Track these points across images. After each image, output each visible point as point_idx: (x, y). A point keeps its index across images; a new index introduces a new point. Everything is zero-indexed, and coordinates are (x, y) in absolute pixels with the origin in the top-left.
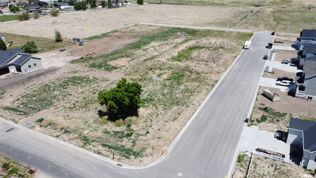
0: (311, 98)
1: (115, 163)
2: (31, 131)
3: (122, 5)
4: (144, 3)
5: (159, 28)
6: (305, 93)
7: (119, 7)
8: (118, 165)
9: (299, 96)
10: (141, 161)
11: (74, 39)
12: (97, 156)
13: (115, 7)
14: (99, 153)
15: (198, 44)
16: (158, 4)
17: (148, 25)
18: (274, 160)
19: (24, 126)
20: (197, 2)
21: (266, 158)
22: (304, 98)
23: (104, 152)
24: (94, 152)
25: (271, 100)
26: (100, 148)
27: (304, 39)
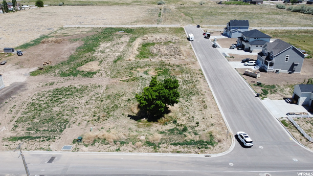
0: (278, 71)
1: (202, 156)
2: (79, 153)
3: (21, 9)
4: (44, 5)
5: (90, 29)
6: (274, 68)
7: (17, 10)
8: (206, 156)
9: (270, 71)
10: (220, 147)
11: (6, 50)
12: (178, 155)
13: (12, 11)
14: (178, 152)
15: (146, 41)
16: (61, 5)
17: (75, 28)
18: (305, 118)
19: (63, 151)
20: (99, 2)
21: (298, 118)
22: (273, 72)
23: (182, 150)
24: (172, 152)
25: (255, 77)
26: (173, 147)
27: (233, 28)
